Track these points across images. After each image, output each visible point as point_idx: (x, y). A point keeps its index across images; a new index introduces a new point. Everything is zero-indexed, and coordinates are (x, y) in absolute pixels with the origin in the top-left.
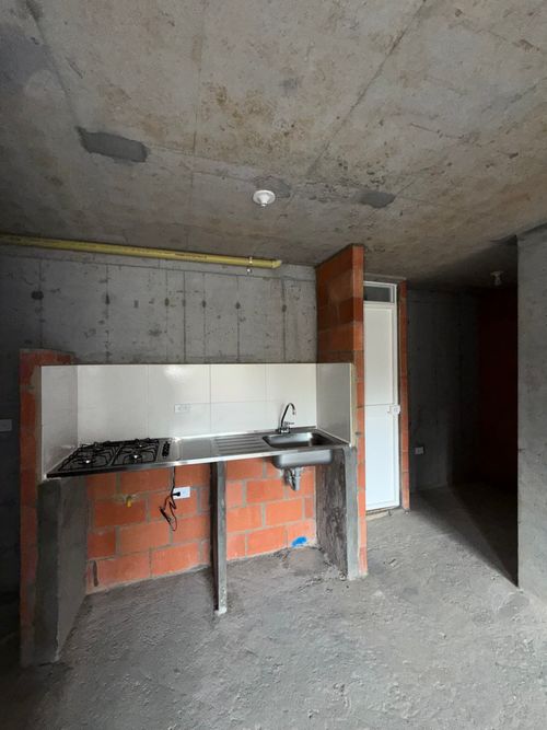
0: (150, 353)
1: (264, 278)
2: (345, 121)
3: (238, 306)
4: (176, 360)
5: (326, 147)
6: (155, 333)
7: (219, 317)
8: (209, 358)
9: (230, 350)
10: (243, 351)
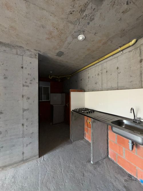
0: (95, 89)
1: (129, 52)
2: (52, 13)
3: (118, 68)
4: (100, 90)
5: (62, 19)
6: (96, 83)
7: (111, 74)
8: (108, 88)
9: (115, 85)
10: (119, 85)
